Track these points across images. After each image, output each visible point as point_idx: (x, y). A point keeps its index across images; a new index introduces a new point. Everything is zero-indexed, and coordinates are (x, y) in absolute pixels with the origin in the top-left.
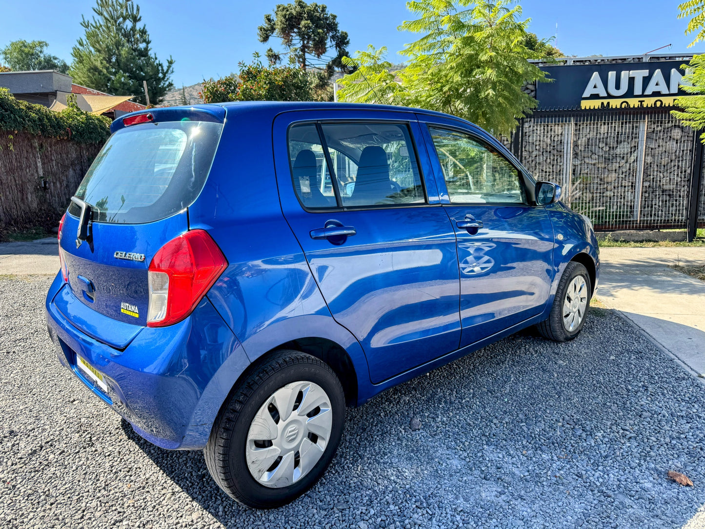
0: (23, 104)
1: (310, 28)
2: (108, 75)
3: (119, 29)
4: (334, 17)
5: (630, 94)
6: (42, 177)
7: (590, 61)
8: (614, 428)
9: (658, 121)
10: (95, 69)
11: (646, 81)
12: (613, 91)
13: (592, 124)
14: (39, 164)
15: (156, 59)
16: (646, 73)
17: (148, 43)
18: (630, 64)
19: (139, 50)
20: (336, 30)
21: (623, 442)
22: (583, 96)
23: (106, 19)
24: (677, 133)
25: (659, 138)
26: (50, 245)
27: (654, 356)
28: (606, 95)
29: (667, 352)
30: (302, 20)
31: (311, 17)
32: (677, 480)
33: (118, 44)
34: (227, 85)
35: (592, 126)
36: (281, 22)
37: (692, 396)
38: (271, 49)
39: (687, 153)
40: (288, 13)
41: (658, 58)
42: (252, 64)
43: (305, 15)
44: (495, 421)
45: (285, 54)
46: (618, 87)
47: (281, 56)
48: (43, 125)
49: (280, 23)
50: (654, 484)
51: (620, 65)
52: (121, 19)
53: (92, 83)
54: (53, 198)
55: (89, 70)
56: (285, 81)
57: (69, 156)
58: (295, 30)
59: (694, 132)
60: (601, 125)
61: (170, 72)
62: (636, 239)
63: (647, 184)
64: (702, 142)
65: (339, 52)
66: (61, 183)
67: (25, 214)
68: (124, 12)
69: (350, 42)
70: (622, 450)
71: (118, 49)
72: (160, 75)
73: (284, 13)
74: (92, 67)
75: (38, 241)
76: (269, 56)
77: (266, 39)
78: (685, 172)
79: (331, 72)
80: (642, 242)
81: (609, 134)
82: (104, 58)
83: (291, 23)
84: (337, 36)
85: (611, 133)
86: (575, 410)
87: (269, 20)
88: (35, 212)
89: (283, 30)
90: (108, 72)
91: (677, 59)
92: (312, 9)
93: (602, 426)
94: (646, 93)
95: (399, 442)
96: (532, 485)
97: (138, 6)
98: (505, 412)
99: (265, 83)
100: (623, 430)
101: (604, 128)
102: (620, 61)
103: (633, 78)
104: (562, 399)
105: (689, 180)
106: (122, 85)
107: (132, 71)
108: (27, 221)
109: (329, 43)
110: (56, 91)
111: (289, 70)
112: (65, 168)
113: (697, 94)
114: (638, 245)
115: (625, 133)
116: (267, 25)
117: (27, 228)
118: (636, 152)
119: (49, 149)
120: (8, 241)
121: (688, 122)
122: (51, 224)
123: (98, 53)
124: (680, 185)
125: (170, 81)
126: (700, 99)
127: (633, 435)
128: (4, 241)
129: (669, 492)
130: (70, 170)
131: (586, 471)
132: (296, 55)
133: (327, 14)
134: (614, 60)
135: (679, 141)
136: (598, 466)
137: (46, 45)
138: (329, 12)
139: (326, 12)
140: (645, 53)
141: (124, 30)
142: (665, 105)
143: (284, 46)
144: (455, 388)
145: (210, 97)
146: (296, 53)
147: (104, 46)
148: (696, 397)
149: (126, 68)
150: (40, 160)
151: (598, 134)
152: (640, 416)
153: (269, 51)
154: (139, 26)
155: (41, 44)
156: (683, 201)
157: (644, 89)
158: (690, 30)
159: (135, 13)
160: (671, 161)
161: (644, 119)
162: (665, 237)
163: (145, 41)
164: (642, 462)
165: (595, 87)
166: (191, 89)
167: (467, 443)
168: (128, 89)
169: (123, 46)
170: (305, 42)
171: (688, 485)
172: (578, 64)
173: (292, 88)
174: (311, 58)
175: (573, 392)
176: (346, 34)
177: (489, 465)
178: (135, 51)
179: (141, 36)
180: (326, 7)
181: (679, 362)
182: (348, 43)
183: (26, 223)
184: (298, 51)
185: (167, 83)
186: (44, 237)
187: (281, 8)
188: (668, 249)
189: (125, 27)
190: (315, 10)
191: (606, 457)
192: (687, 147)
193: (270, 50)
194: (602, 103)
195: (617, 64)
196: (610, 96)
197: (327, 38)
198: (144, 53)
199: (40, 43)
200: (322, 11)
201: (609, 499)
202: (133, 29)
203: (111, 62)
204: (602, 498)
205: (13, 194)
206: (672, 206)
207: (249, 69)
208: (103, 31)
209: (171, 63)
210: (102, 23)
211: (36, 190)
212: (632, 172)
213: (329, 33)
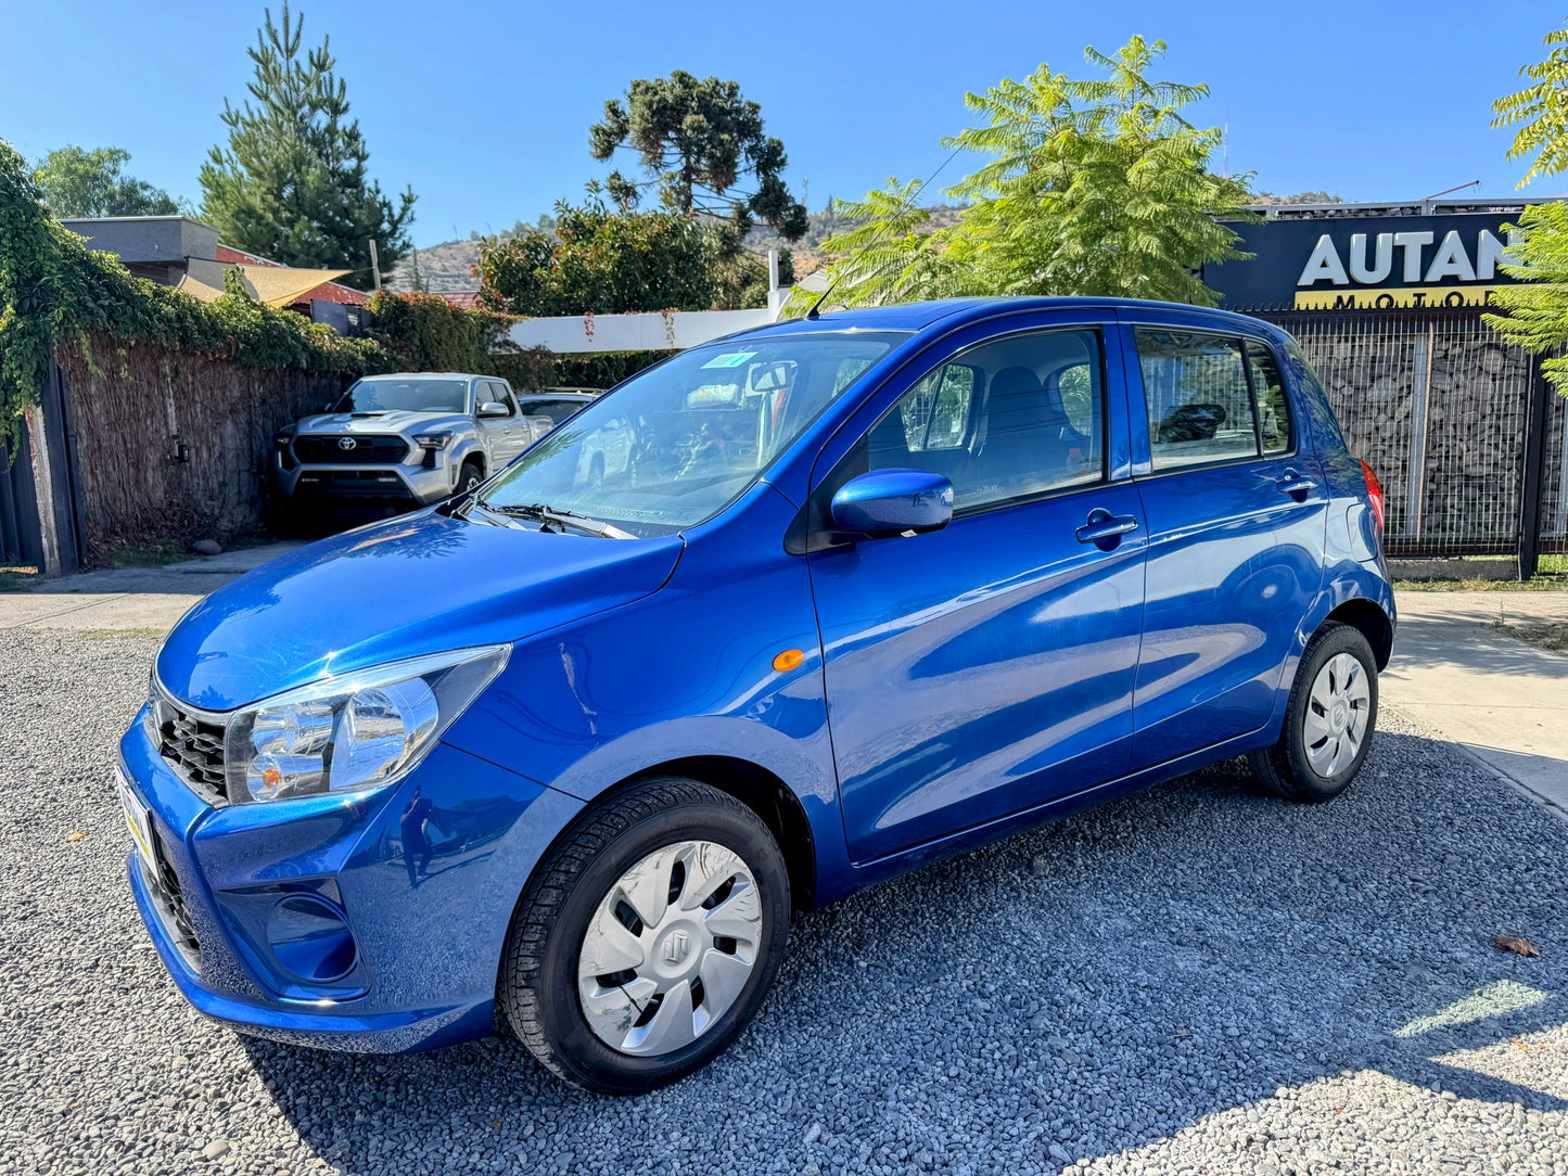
0: (147, 286)
1: (703, 131)
2: (277, 225)
3: (301, 130)
4: (755, 108)
5: (1396, 279)
6: (175, 437)
7: (1312, 212)
8: (1396, 877)
9: (1455, 335)
10: (250, 212)
11: (1429, 253)
12: (1359, 272)
13: (1321, 340)
14: (171, 410)
15: (378, 191)
16: (1428, 237)
17: (362, 158)
18: (1394, 219)
19: (343, 173)
20: (759, 137)
21: (1413, 896)
22: (1301, 283)
23: (274, 107)
24: (1493, 361)
25: (1458, 370)
26: (200, 576)
27: (1462, 773)
28: (1347, 282)
29: (1486, 766)
30: (686, 112)
31: (705, 107)
32: (1513, 946)
33: (299, 162)
34: (532, 249)
35: (1321, 345)
36: (642, 116)
37: (1536, 833)
38: (617, 173)
39: (1514, 402)
40: (657, 98)
41: (1452, 208)
42: (582, 206)
43: (693, 104)
44: (1180, 866)
45: (648, 185)
46: (1370, 265)
47: (639, 189)
48: (184, 329)
49: (638, 120)
50: (1472, 953)
51: (1375, 221)
52: (306, 108)
53: (242, 241)
54: (196, 480)
55: (236, 215)
56: (654, 242)
57: (228, 393)
58: (672, 134)
59: (1528, 356)
60: (1339, 341)
61: (406, 220)
62: (1414, 576)
63: (1433, 464)
64: (1545, 376)
65: (765, 182)
66: (209, 450)
67: (142, 511)
68: (314, 93)
69: (788, 161)
70: (1413, 909)
71: (299, 171)
72: (386, 226)
73: (648, 97)
74: (244, 207)
75: (173, 567)
76: (612, 188)
77: (606, 152)
78: (1512, 439)
79: (746, 225)
80: (1425, 580)
81: (1356, 360)
82: (268, 189)
83: (663, 118)
84: (760, 149)
85: (1360, 357)
86: (1322, 852)
87: (615, 112)
88: (160, 509)
89: (645, 134)
90: (275, 219)
91: (1492, 211)
92: (708, 91)
93: (1375, 876)
94: (1429, 278)
95: (1014, 894)
96: (1260, 954)
97: (342, 81)
98: (1196, 854)
99: (613, 246)
100: (1414, 880)
101: (1346, 349)
102: (1374, 213)
103: (1402, 248)
104: (1297, 834)
105: (1519, 457)
106: (306, 246)
107: (326, 217)
108: (145, 526)
109: (743, 162)
110: (187, 258)
111: (664, 220)
112: (218, 419)
113: (1534, 281)
114: (1420, 586)
115: (1388, 359)
116: (609, 123)
117: (146, 541)
118: (1411, 397)
119: (190, 379)
120: (110, 567)
121: (1516, 336)
122: (191, 533)
123: (257, 180)
124: (1503, 467)
125: (406, 239)
126: (1542, 291)
127: (1430, 888)
128: (103, 567)
129: (1499, 964)
130: (229, 422)
131: (1354, 935)
132: (672, 188)
133: (740, 102)
134: (1361, 210)
135: (1498, 377)
136: (1373, 929)
137: (127, 157)
138: (745, 96)
139: (738, 98)
140: (1425, 197)
141: (313, 131)
142: (1468, 304)
143: (645, 168)
144: (1097, 818)
145: (495, 274)
146: (674, 184)
147: (269, 163)
148: (1542, 834)
149: (314, 211)
150: (172, 401)
151: (1334, 361)
152: (1442, 861)
153: (613, 177)
154: (344, 122)
155: (116, 155)
156: (1509, 499)
157: (1424, 270)
158: (1517, 153)
159: (335, 96)
160: (1484, 417)
161: (1427, 330)
162: (1473, 572)
163: (355, 154)
164: (1450, 924)
165: (1324, 265)
166: (428, 254)
167: (1137, 896)
168: (318, 255)
169: (309, 164)
170: (692, 160)
171: (1530, 955)
172: (1288, 217)
173: (669, 257)
174: (702, 194)
175: (1315, 827)
176: (779, 144)
177: (1183, 924)
178: (333, 176)
179: (349, 145)
180: (737, 87)
181: (1510, 782)
182: (783, 162)
183: (143, 530)
184: (677, 179)
185: (400, 243)
186: (181, 560)
187: (642, 88)
188: (1481, 595)
189: (314, 125)
190: (715, 92)
191: (1386, 916)
192: (1515, 388)
193: (616, 176)
194: (1340, 299)
195: (1368, 220)
196: (1354, 284)
197: (739, 152)
198: (353, 180)
199: (112, 153)
200: (729, 95)
201: (1397, 972)
202: (331, 130)
203: (282, 198)
204: (1385, 970)
205: (120, 470)
206: (1487, 510)
207: (577, 217)
208: (268, 132)
209: (408, 200)
210: (266, 116)
211: (164, 463)
212: (1403, 439)
213: (742, 141)
